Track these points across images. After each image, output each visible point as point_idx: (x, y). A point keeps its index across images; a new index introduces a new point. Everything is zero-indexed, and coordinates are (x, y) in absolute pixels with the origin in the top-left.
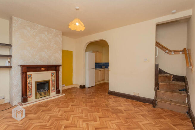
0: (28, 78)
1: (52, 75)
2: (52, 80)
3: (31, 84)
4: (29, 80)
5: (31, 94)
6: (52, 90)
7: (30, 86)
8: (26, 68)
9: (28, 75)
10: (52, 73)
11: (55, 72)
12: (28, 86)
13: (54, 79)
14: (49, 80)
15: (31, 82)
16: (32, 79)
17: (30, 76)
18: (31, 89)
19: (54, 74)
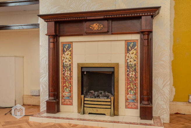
0: (64, 52)
1: (128, 50)
2: (128, 66)
3: (70, 69)
4: (64, 58)
5: (71, 97)
6: (127, 100)
7: (67, 74)
8: (53, 23)
9: (64, 45)
10: (128, 43)
11: (136, 37)
12: (64, 74)
13: (133, 63)
14: (118, 65)
15: (70, 65)
16: (71, 55)
17: (69, 47)
18: (71, 83)
19: (134, 45)
